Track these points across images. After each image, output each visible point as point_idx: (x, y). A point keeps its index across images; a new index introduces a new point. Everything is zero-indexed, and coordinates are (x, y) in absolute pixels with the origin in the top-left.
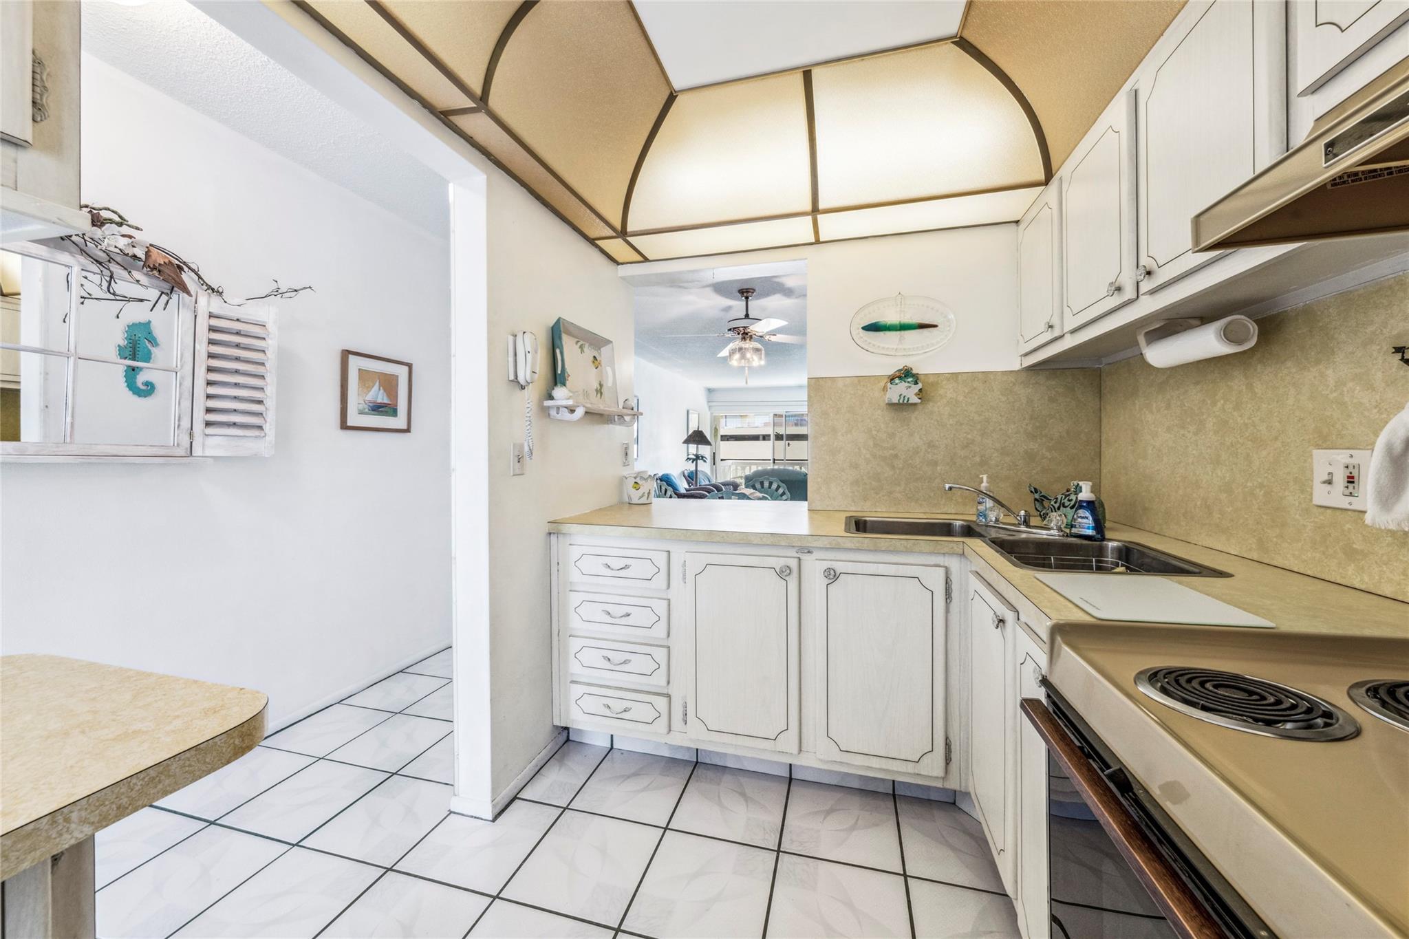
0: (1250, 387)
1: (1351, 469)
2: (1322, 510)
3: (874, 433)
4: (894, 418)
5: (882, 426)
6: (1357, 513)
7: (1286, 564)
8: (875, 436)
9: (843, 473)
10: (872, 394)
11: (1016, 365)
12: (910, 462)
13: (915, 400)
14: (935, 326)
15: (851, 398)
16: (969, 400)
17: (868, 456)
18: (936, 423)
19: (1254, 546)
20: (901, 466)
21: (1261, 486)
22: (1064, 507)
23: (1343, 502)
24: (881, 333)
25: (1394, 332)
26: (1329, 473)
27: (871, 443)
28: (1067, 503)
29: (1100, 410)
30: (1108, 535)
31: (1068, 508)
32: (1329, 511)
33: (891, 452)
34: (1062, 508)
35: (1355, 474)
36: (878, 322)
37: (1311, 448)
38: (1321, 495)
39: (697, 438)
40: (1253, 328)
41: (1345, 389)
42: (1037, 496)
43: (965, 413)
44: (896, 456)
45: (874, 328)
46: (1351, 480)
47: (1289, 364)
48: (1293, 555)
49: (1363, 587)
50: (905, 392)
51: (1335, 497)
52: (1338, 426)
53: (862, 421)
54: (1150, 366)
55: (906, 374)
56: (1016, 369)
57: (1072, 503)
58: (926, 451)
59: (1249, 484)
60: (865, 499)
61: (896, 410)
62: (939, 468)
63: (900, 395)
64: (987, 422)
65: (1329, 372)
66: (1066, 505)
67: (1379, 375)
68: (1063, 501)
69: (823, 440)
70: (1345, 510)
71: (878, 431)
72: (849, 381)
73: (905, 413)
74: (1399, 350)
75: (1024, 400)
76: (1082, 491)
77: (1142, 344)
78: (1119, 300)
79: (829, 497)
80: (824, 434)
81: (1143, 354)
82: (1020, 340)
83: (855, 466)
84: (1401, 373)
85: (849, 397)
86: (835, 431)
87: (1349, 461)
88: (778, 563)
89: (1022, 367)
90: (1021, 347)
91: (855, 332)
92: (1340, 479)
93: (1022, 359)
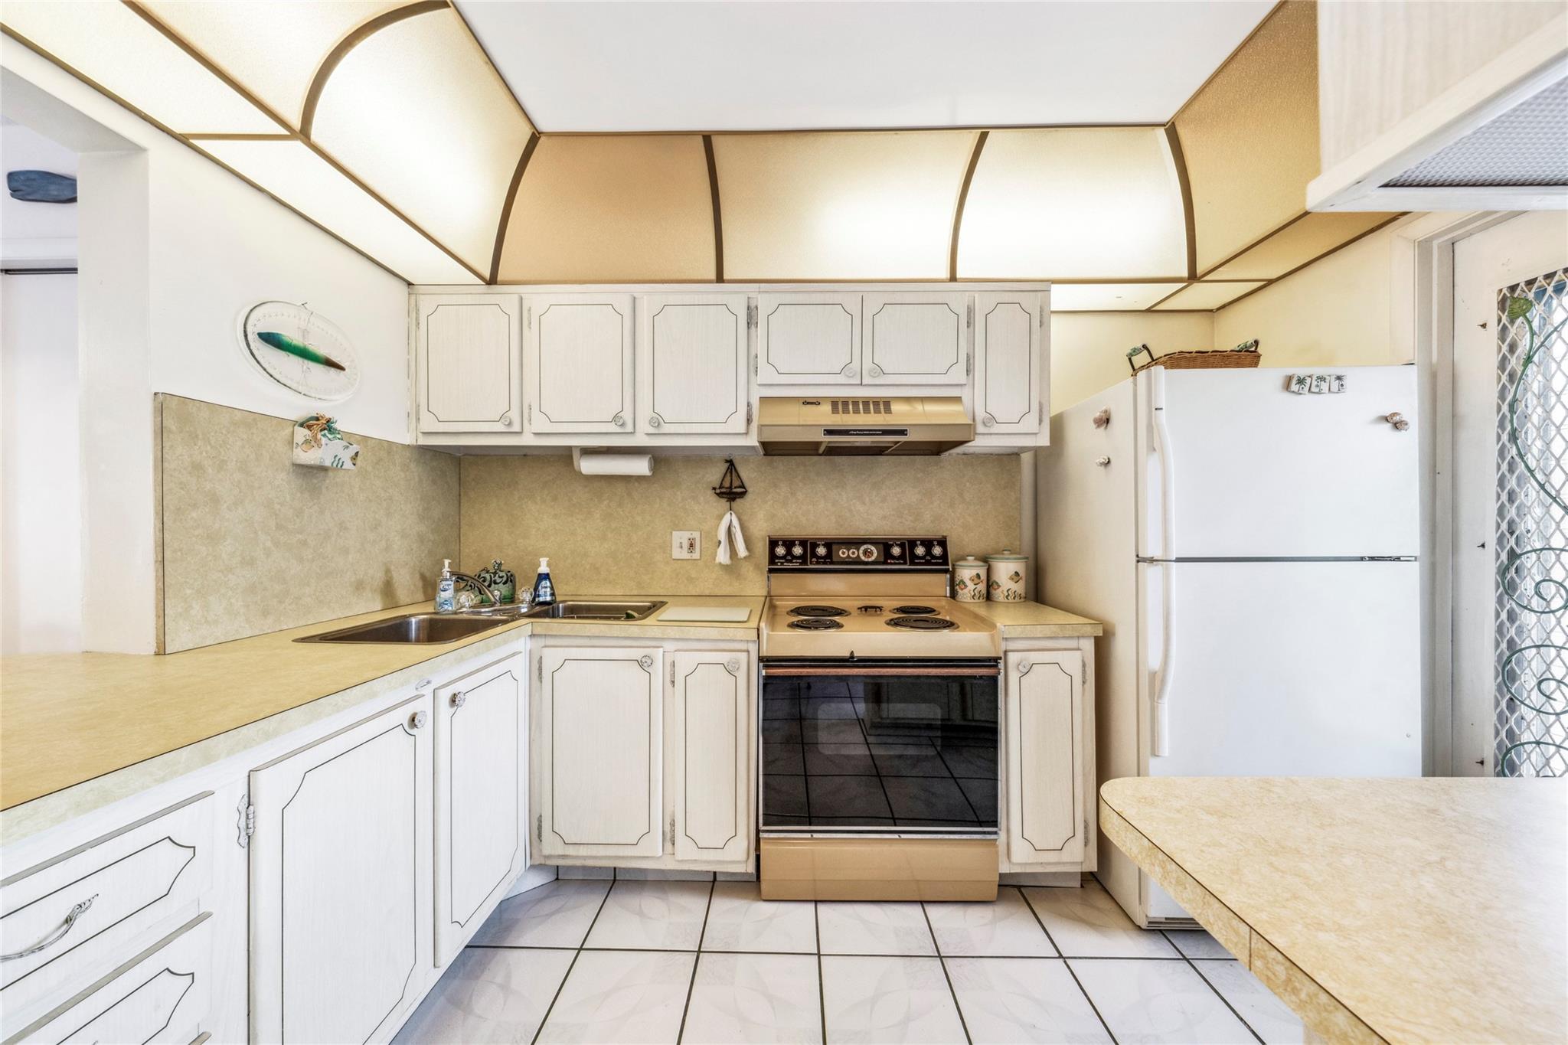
0: (629, 494)
1: (690, 539)
2: (676, 561)
3: (277, 507)
4: (302, 485)
5: (288, 499)
8: (277, 512)
9: (230, 576)
10: (273, 445)
12: (321, 550)
13: (349, 464)
14: (342, 369)
15: (243, 447)
17: (269, 544)
18: (347, 497)
19: (634, 587)
20: (310, 557)
21: (638, 552)
22: (495, 583)
23: (689, 556)
25: (709, 480)
26: (682, 543)
27: (271, 523)
28: (498, 580)
29: (461, 495)
30: (559, 599)
31: (501, 584)
32: (679, 561)
33: (298, 536)
34: (493, 585)
35: (693, 542)
36: (281, 334)
37: (670, 530)
38: (678, 553)
40: (653, 464)
41: (686, 502)
43: (374, 487)
44: (304, 543)
45: (272, 340)
46: (691, 545)
47: (655, 485)
48: (660, 587)
50: (341, 454)
51: (684, 554)
52: (683, 520)
53: (260, 488)
54: (580, 472)
55: (320, 425)
57: (505, 579)
58: (338, 534)
59: (630, 551)
60: (265, 613)
61: (305, 475)
62: (350, 557)
63: (336, 456)
64: (390, 499)
65: (679, 493)
66: (498, 581)
67: (702, 498)
68: (493, 579)
69: (194, 515)
70: (689, 560)
71: (282, 504)
72: (238, 415)
73: (315, 481)
74: (714, 489)
75: (417, 479)
76: (540, 566)
77: (576, 455)
78: (619, 430)
79: (207, 622)
80: (195, 506)
81: (575, 463)
82: (424, 415)
83: (249, 562)
84: (711, 498)
85: (239, 443)
86: (215, 500)
87: (691, 537)
88: (402, 715)
89: (419, 443)
90: (428, 424)
91: (250, 337)
92: (686, 545)
93: (420, 435)
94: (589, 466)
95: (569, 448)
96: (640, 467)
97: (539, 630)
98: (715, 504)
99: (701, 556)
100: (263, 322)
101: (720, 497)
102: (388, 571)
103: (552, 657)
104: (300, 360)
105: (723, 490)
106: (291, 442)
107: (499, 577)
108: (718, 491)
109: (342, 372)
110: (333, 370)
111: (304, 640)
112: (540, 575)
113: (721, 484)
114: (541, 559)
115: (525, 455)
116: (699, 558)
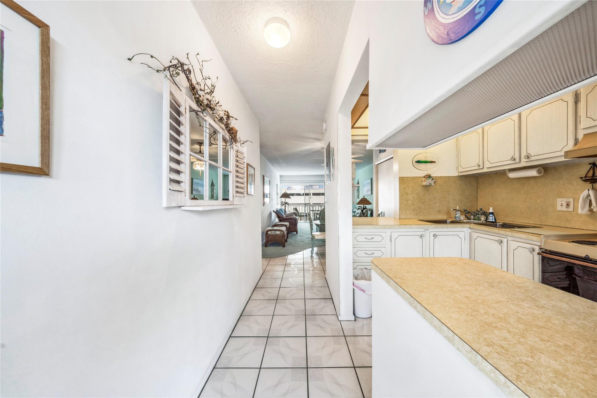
1: (568, 202)
2: (559, 212)
3: (419, 194)
4: (424, 189)
5: (421, 192)
6: (569, 212)
7: (548, 224)
9: (410, 207)
10: (418, 182)
11: (456, 174)
12: (429, 203)
13: (433, 184)
14: (435, 162)
16: (445, 185)
17: (417, 201)
20: (427, 204)
21: (540, 207)
22: (478, 214)
23: (566, 210)
24: (420, 164)
25: (577, 174)
26: (562, 204)
27: (418, 197)
29: (477, 188)
30: (497, 221)
31: (480, 215)
32: (561, 212)
33: (424, 200)
34: (477, 215)
35: (569, 203)
36: (420, 160)
37: (556, 198)
38: (559, 208)
39: (286, 195)
40: (543, 170)
41: (566, 185)
42: (466, 212)
44: (425, 202)
45: (418, 162)
46: (568, 205)
47: (549, 179)
48: (551, 222)
49: (571, 227)
50: (431, 182)
51: (564, 208)
52: (564, 193)
53: (416, 191)
54: (510, 178)
55: (429, 176)
56: (456, 176)
57: (481, 213)
58: (434, 200)
60: (417, 215)
61: (425, 187)
62: (437, 205)
63: (428, 183)
65: (561, 181)
66: (479, 214)
69: (404, 196)
70: (567, 211)
71: (420, 194)
72: (412, 178)
73: (427, 188)
74: (581, 178)
75: (459, 185)
76: (490, 210)
77: (507, 172)
78: (513, 162)
79: (406, 215)
80: (404, 195)
81: (507, 174)
82: (460, 168)
83: (414, 205)
84: (581, 183)
85: (412, 183)
86: (407, 194)
87: (567, 201)
88: (420, 234)
89: (459, 175)
90: (461, 170)
91: (413, 163)
92: (565, 204)
93: (459, 173)
94: (512, 175)
95: (505, 170)
96: (533, 173)
97: (471, 227)
98: (583, 185)
99: (573, 210)
100: (416, 159)
101: (585, 182)
102: (448, 209)
103: (475, 235)
104: (424, 164)
105: (587, 178)
106: (422, 181)
107: (480, 213)
108: (584, 179)
109: (435, 163)
110: (432, 164)
111: (419, 220)
112: (489, 213)
113: (586, 175)
114: (490, 208)
115: (496, 173)
116: (572, 211)
